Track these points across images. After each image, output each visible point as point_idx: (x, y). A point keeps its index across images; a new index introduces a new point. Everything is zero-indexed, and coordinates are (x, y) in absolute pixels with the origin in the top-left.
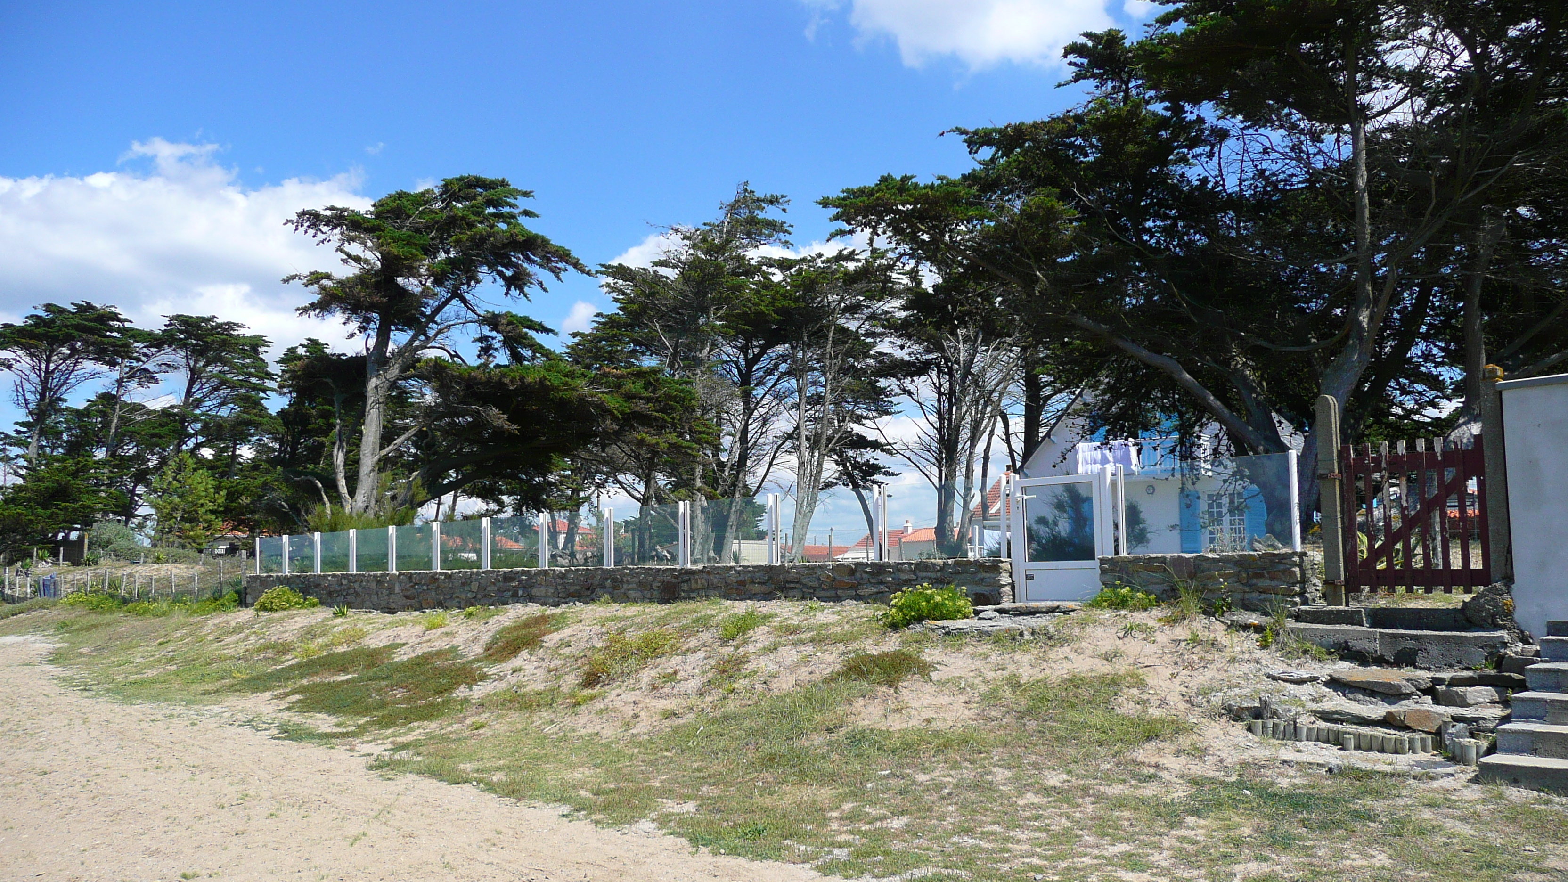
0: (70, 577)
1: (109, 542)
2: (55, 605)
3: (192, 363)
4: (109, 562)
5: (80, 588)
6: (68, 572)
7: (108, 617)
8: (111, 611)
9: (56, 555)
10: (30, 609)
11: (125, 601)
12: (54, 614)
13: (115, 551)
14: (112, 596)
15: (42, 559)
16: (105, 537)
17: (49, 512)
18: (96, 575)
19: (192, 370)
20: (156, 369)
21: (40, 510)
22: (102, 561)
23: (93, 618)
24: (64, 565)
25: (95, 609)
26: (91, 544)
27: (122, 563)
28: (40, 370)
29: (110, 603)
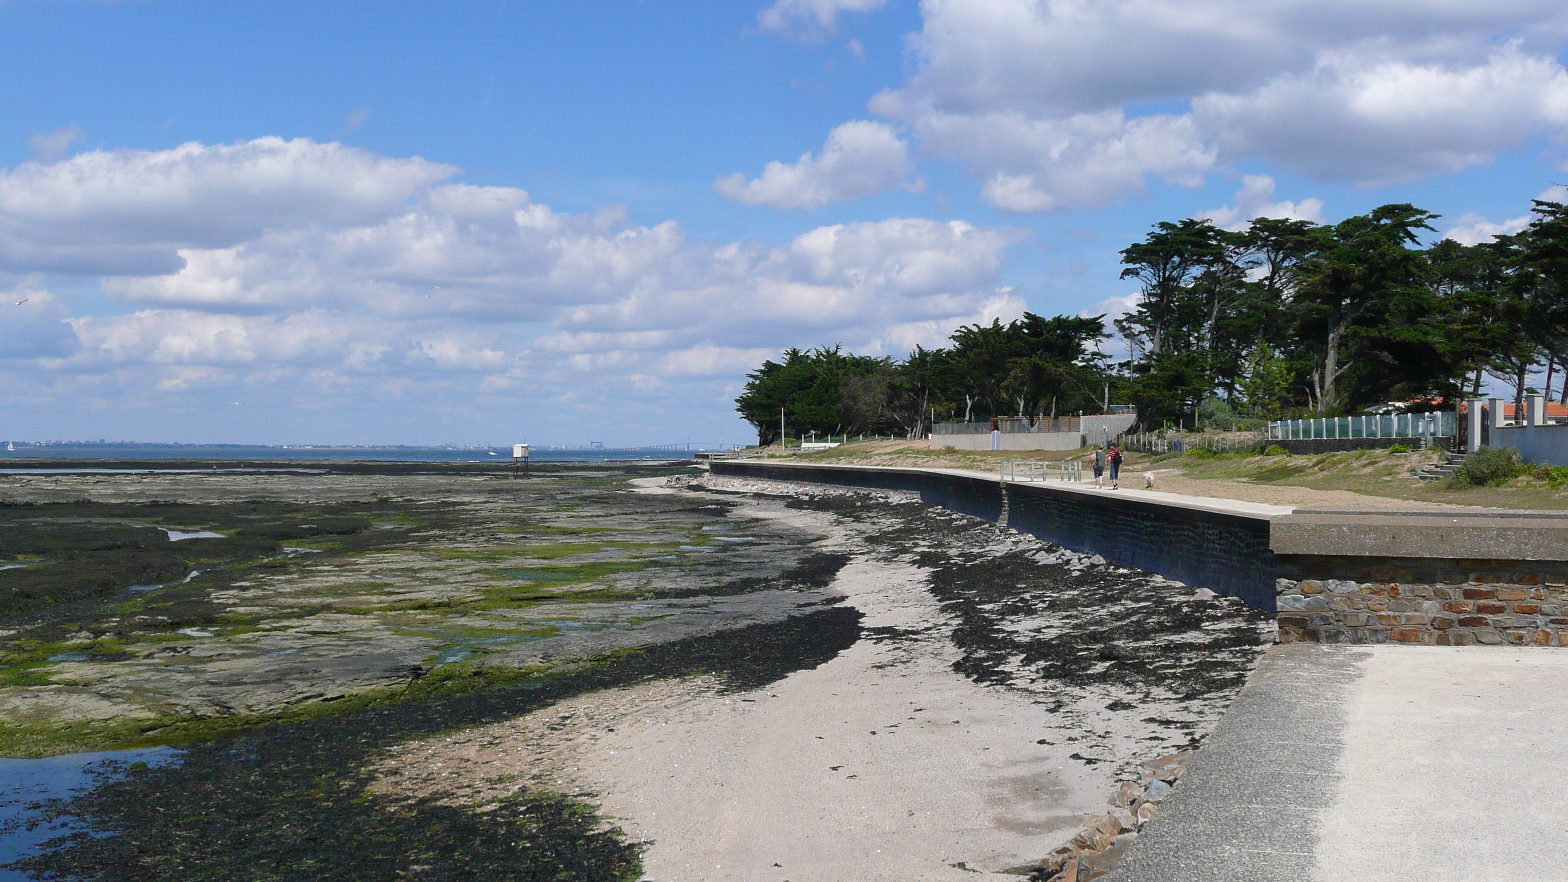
0: (1188, 440)
1: (1212, 414)
2: (1181, 455)
3: (1273, 256)
4: (1211, 430)
5: (1193, 446)
6: (1186, 437)
7: (1207, 461)
8: (1208, 458)
9: (1178, 425)
10: (1168, 458)
11: (1215, 453)
12: (1181, 460)
13: (1216, 421)
14: (1209, 451)
15: (1170, 428)
16: (1209, 410)
17: (1171, 393)
18: (1204, 439)
19: (1273, 263)
20: (1245, 266)
21: (1166, 392)
22: (1206, 429)
23: (1200, 461)
24: (1183, 431)
25: (1201, 457)
26: (1199, 416)
27: (1218, 431)
28: (1159, 277)
29: (1209, 454)
